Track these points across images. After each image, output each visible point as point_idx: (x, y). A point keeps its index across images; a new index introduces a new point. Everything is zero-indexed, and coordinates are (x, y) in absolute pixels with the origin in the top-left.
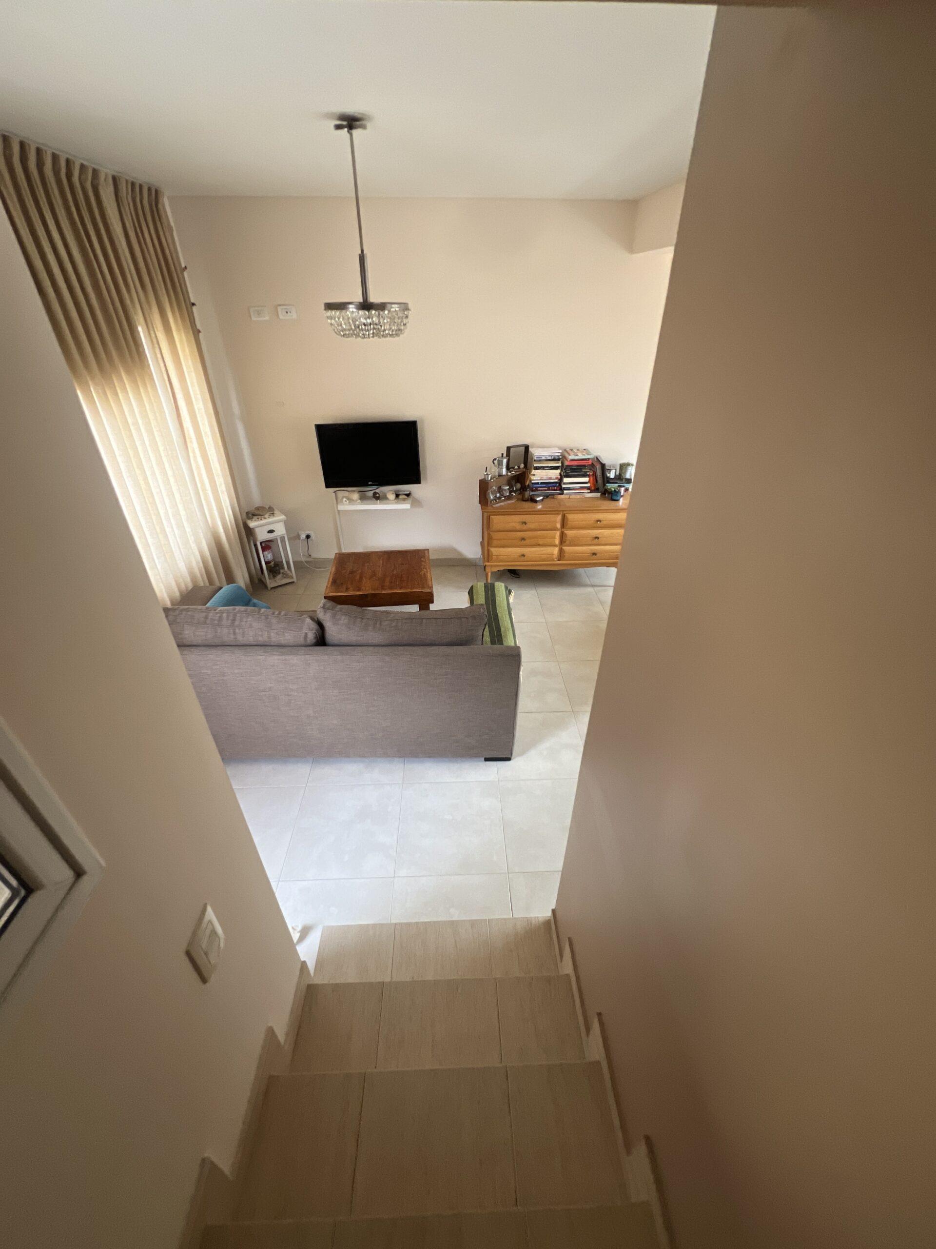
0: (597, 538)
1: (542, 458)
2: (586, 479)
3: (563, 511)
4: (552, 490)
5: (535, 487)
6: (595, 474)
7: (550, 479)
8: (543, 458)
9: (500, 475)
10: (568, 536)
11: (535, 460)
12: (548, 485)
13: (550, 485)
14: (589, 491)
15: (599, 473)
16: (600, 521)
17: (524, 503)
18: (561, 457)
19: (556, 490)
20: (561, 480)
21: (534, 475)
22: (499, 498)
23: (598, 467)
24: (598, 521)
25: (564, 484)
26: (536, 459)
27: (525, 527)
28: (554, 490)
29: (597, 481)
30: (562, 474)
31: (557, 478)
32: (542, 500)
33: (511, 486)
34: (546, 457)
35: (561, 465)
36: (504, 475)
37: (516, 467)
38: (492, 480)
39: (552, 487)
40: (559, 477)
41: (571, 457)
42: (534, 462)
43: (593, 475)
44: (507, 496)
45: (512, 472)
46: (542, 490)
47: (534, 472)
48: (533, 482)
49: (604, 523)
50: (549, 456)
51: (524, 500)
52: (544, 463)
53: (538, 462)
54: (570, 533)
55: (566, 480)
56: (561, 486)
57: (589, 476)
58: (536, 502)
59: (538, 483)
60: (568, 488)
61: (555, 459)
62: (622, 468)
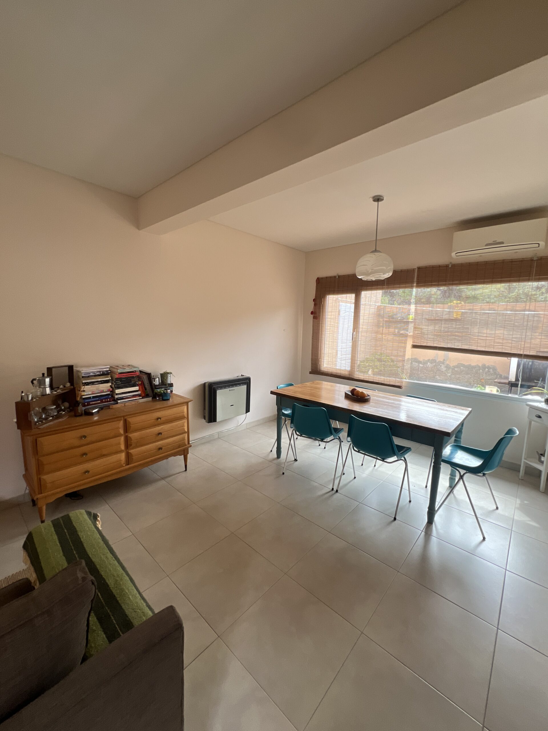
0: (160, 434)
1: (90, 374)
2: (137, 388)
3: (124, 416)
4: (105, 402)
5: (87, 402)
6: (143, 384)
7: (103, 392)
8: (92, 374)
9: (44, 395)
10: (133, 439)
11: (83, 377)
12: (100, 398)
13: (103, 398)
14: (141, 397)
15: (146, 382)
16: (160, 418)
17: (78, 418)
18: (109, 372)
19: (110, 401)
20: (113, 392)
21: (84, 391)
22: (46, 419)
23: (145, 378)
24: (158, 419)
25: (117, 394)
26: (83, 375)
27: (84, 441)
28: (108, 402)
29: (146, 389)
30: (113, 386)
31: (109, 390)
32: (98, 411)
33: (58, 406)
34: (94, 373)
35: (111, 378)
36: (49, 394)
37: (61, 387)
38: (34, 400)
39: (105, 399)
40: (111, 389)
41: (120, 371)
42: (82, 379)
43: (141, 384)
44: (55, 415)
45: (58, 391)
46: (94, 404)
47: (83, 388)
48: (84, 397)
49: (163, 419)
50: (98, 372)
51: (77, 415)
52: (93, 379)
53: (86, 379)
54: (134, 436)
55: (118, 391)
56: (114, 397)
57: (138, 385)
58: (92, 414)
59: (90, 398)
60: (122, 398)
61: (104, 374)
62: (164, 376)
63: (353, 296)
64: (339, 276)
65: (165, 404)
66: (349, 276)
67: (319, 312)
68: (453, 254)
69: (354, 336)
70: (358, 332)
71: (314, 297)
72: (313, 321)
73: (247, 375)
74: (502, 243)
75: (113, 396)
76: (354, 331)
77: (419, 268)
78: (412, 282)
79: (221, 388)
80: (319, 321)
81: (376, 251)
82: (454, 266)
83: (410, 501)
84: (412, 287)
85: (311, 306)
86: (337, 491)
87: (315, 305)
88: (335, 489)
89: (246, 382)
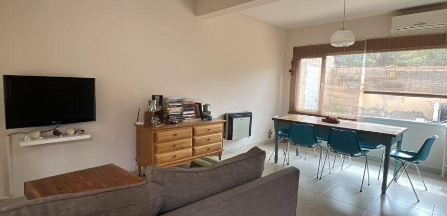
0: (209, 139)
1: (172, 100)
2: (193, 112)
4: (179, 118)
5: (173, 117)
6: (196, 109)
7: (178, 112)
10: (197, 140)
12: (176, 116)
13: (178, 115)
14: (195, 118)
15: (198, 108)
17: (169, 125)
18: (181, 100)
19: (181, 118)
20: (182, 113)
21: (169, 111)
23: (197, 106)
24: (209, 130)
26: (170, 101)
29: (197, 113)
30: (182, 109)
34: (174, 100)
35: (181, 104)
40: (181, 111)
41: (186, 100)
42: (169, 103)
45: (159, 109)
47: (169, 109)
48: (170, 114)
50: (176, 100)
52: (174, 104)
53: (171, 103)
54: (197, 138)
55: (185, 113)
57: (194, 110)
59: (173, 115)
60: (186, 118)
61: (178, 102)
62: (206, 106)
63: (320, 59)
64: (310, 46)
65: (210, 122)
66: (324, 45)
67: (296, 70)
68: (392, 31)
69: (322, 86)
70: (324, 84)
71: (291, 59)
72: (291, 77)
73: (249, 111)
74: (425, 24)
75: (182, 116)
76: (321, 83)
77: (368, 40)
78: (363, 50)
79: (236, 117)
80: (295, 76)
81: (343, 29)
82: (392, 38)
83: (369, 185)
84: (363, 53)
85: (290, 67)
86: (320, 178)
87: (293, 65)
88: (319, 177)
89: (249, 115)
